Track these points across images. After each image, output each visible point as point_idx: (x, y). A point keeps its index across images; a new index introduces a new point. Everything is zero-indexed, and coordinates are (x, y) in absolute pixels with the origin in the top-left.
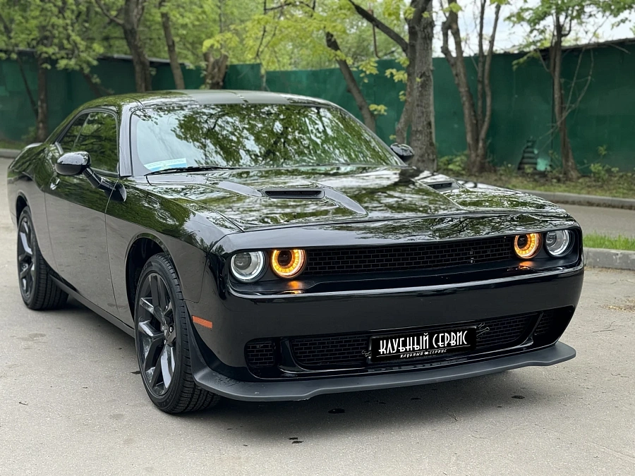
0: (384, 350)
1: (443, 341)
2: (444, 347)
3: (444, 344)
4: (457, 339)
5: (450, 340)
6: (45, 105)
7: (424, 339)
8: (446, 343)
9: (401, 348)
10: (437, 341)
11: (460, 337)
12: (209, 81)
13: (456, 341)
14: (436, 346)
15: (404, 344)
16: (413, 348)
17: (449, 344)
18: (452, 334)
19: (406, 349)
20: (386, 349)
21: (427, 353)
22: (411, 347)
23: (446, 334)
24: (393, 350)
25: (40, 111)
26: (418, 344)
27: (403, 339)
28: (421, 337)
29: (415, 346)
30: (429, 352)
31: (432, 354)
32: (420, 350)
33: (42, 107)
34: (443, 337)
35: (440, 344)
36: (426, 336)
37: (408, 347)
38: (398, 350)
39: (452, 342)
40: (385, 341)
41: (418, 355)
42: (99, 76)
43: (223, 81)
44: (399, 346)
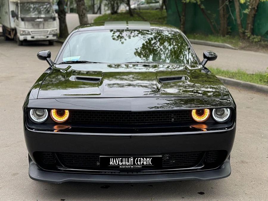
0: (112, 163)
1: (140, 161)
2: (141, 165)
3: (141, 163)
4: (147, 161)
5: (144, 162)
6: (184, 18)
7: (131, 160)
8: (142, 163)
9: (120, 163)
10: (137, 161)
11: (148, 160)
12: (250, 7)
13: (146, 162)
14: (136, 164)
15: (122, 161)
16: (126, 164)
17: (143, 164)
18: (145, 159)
19: (122, 164)
20: (113, 163)
21: (132, 167)
22: (125, 163)
23: (142, 159)
24: (116, 163)
25: (182, 20)
26: (128, 162)
27: (121, 159)
28: (129, 159)
29: (127, 163)
30: (133, 166)
31: (135, 168)
32: (129, 165)
33: (183, 19)
34: (140, 160)
35: (139, 163)
36: (132, 158)
37: (123, 163)
38: (119, 164)
39: (144, 163)
40: (112, 159)
41: (128, 167)
42: (204, 6)
43: (257, 7)
44: (119, 162)
